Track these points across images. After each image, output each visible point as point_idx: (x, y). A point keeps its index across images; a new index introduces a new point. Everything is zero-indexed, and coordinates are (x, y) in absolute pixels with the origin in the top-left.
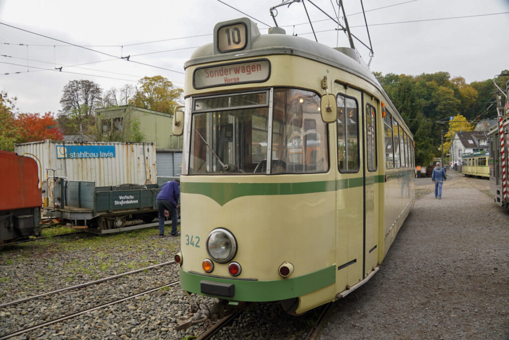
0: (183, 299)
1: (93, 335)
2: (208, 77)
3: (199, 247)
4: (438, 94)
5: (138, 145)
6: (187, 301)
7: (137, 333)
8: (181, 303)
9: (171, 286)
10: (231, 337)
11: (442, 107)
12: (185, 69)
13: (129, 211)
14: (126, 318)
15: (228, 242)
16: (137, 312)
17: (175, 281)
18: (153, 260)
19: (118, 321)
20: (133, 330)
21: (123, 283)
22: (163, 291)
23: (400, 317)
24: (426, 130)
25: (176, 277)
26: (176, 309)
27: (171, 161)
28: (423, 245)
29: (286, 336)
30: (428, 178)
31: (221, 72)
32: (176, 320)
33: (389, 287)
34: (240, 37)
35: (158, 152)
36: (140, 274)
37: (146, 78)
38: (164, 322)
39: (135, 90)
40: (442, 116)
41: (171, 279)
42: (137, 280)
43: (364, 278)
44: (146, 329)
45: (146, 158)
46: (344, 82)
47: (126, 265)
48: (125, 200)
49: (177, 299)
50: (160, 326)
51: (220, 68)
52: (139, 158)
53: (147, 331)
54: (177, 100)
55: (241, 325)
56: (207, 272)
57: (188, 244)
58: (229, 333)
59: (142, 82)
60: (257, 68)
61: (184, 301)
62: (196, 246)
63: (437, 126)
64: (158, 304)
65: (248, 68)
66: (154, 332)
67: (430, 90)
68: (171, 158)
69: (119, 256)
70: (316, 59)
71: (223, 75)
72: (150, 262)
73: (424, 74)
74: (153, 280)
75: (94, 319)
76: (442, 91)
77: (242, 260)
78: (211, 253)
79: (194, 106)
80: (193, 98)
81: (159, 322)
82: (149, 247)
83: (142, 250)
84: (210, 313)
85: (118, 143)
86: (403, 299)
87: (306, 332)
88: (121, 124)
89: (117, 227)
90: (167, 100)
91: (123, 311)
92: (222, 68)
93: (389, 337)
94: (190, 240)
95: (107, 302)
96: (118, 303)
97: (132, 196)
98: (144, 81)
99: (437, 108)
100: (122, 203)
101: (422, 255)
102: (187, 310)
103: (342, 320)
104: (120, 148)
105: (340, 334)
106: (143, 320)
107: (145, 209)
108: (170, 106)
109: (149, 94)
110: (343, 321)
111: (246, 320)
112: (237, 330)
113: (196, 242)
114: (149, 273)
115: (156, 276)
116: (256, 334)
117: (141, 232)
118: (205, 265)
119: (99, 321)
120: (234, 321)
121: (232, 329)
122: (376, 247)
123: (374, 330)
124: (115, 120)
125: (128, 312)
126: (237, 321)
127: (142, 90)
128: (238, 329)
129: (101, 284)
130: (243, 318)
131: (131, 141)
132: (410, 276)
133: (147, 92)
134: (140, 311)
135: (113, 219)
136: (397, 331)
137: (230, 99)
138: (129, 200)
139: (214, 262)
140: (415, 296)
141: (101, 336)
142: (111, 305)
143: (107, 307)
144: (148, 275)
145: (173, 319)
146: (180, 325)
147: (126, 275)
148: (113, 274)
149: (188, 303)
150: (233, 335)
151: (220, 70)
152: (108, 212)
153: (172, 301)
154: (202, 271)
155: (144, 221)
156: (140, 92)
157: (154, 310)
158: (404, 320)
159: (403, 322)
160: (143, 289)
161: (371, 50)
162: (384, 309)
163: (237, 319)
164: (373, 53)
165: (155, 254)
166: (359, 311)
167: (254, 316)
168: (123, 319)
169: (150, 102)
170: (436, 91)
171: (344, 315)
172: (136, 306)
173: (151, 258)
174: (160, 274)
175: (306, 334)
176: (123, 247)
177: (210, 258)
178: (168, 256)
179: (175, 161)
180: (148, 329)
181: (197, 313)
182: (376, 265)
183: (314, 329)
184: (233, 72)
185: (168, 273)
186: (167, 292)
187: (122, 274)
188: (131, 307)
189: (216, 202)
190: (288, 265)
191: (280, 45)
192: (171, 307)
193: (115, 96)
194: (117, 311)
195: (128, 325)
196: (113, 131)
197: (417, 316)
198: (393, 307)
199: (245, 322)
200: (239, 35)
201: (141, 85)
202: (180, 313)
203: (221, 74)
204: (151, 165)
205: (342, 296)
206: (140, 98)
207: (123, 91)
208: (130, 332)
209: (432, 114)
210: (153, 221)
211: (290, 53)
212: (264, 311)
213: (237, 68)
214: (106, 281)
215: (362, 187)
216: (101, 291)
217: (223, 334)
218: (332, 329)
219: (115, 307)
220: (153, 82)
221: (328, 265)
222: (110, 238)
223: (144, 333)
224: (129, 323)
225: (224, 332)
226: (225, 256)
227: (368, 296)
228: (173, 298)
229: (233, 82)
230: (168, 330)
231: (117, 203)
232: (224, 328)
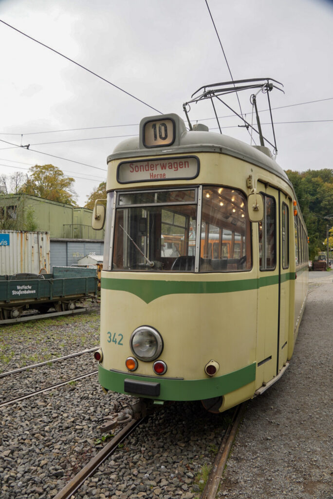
0: (92, 394)
1: (5, 434)
2: (133, 171)
3: (122, 344)
4: (324, 191)
5: (32, 234)
6: (97, 396)
7: (51, 432)
8: (91, 399)
9: (78, 380)
10: (149, 435)
11: (327, 203)
12: (108, 163)
13: (26, 301)
14: (37, 415)
15: (153, 340)
16: (47, 409)
17: (82, 375)
18: (56, 353)
19: (29, 419)
20: (47, 428)
21: (28, 377)
22: (71, 386)
23: (313, 413)
24: (313, 225)
25: (81, 371)
26: (87, 405)
27: (65, 251)
28: (321, 340)
29: (205, 434)
30: (314, 272)
31: (147, 167)
32: (90, 418)
33: (297, 382)
34: (167, 133)
35: (52, 241)
36: (44, 367)
37: (37, 166)
38: (78, 419)
39: (26, 178)
40: (326, 211)
41: (77, 373)
42: (42, 374)
43: (277, 374)
44: (60, 427)
45: (40, 247)
46: (265, 181)
47: (28, 357)
48: (23, 290)
49: (86, 395)
50: (74, 424)
51: (146, 163)
52: (33, 247)
53: (61, 430)
54: (67, 189)
55: (157, 422)
56: (131, 370)
57: (110, 342)
58: (146, 431)
59: (32, 170)
60: (185, 165)
61: (94, 397)
62: (119, 344)
63: (322, 220)
64: (68, 400)
65: (176, 164)
66: (68, 430)
67: (315, 186)
68: (65, 248)
69: (19, 348)
70: (242, 158)
71: (148, 170)
72: (53, 354)
73: (310, 170)
74: (58, 374)
75: (4, 416)
76: (328, 187)
77: (167, 359)
78: (136, 352)
79: (119, 200)
80: (117, 192)
81: (72, 419)
82: (48, 338)
83: (42, 341)
84: (133, 412)
85: (12, 231)
86: (313, 394)
87: (225, 429)
88: (15, 213)
89: (14, 318)
90: (57, 188)
91: (32, 408)
92: (148, 163)
93: (307, 434)
94: (112, 338)
95: (14, 398)
96: (26, 399)
97: (30, 286)
98: (35, 169)
99: (321, 204)
100: (19, 293)
101: (322, 349)
102: (99, 406)
103: (257, 416)
104: (14, 236)
105: (258, 431)
106: (55, 418)
107: (42, 300)
108: (60, 194)
109: (39, 182)
110: (258, 418)
111: (162, 417)
112: (154, 428)
113: (119, 340)
114: (53, 367)
115: (61, 370)
116: (174, 432)
117: (38, 323)
118: (128, 363)
119: (9, 418)
120: (149, 417)
121: (149, 427)
122: (286, 343)
123: (290, 426)
124: (9, 208)
125: (38, 408)
126: (152, 418)
127: (32, 178)
128: (155, 426)
129: (4, 378)
130: (157, 414)
131: (25, 230)
132: (315, 371)
133: (38, 180)
134: (51, 407)
135: (10, 309)
136: (313, 427)
137: (156, 195)
138: (27, 290)
139: (138, 361)
140: (323, 391)
141: (14, 436)
142: (19, 401)
143: (15, 403)
144: (52, 368)
145: (87, 417)
146: (106, 426)
147: (29, 368)
148: (16, 367)
149: (99, 399)
150: (151, 433)
151: (146, 166)
152: (5, 302)
153: (81, 396)
154: (124, 369)
155: (39, 311)
156: (30, 180)
157: (64, 406)
158: (317, 416)
159: (317, 418)
160: (49, 383)
161: (276, 148)
162: (296, 405)
163: (151, 416)
164: (276, 151)
165: (56, 346)
166: (272, 407)
167: (169, 413)
168: (34, 416)
169: (40, 191)
170: (321, 187)
171: (258, 411)
172: (45, 402)
173: (53, 351)
174: (64, 367)
175: (224, 431)
176: (22, 338)
177: (133, 356)
178: (69, 348)
179: (68, 251)
180: (62, 427)
181: (122, 413)
182: (286, 360)
183: (232, 426)
184: (159, 167)
185: (72, 366)
186: (76, 387)
187: (26, 367)
188: (40, 403)
189: (141, 299)
190: (214, 364)
191: (209, 143)
192: (82, 402)
193: (5, 183)
194: (26, 407)
195: (41, 423)
196: (7, 219)
197: (329, 412)
198: (305, 403)
199: (161, 419)
200: (166, 131)
201: (32, 173)
202: (92, 409)
203: (147, 169)
204: (45, 254)
205: (260, 393)
206: (30, 186)
207: (13, 178)
208: (44, 431)
209: (317, 209)
210: (48, 311)
211: (219, 151)
212: (178, 407)
213: (163, 164)
214: (10, 375)
215: (278, 285)
216: (6, 385)
217: (141, 432)
218: (249, 425)
219: (24, 404)
220: (43, 171)
221: (249, 363)
222: (7, 329)
223: (58, 432)
224: (41, 421)
225: (141, 430)
226: (151, 354)
227: (278, 392)
228: (82, 393)
229: (159, 178)
230: (83, 428)
231: (14, 293)
232: (141, 426)
